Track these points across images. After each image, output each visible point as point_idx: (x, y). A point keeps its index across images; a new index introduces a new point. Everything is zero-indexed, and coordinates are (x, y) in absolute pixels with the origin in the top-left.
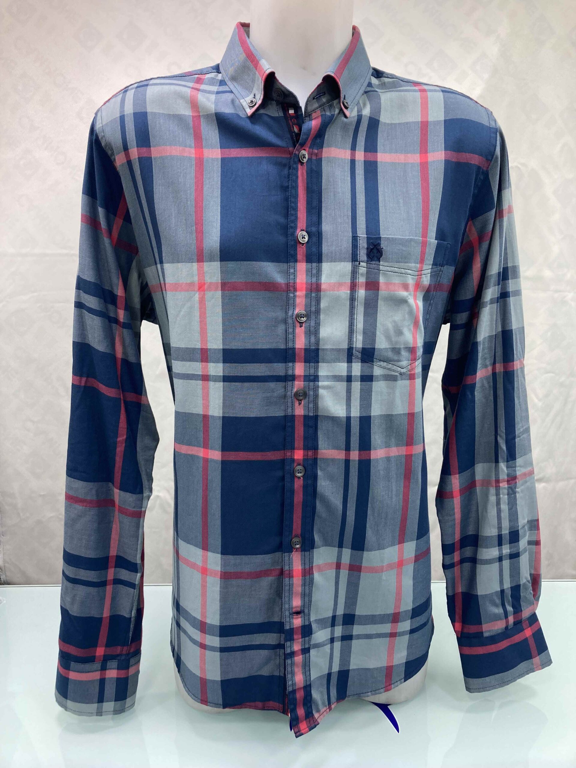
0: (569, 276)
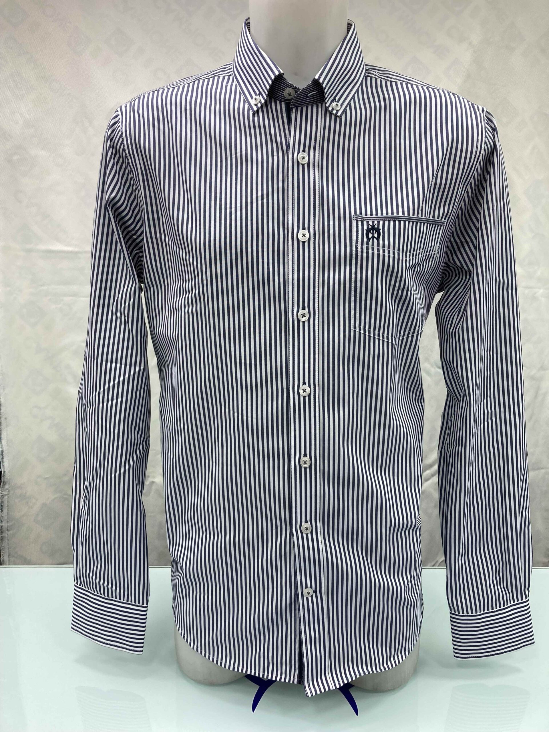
0: (539, 273)
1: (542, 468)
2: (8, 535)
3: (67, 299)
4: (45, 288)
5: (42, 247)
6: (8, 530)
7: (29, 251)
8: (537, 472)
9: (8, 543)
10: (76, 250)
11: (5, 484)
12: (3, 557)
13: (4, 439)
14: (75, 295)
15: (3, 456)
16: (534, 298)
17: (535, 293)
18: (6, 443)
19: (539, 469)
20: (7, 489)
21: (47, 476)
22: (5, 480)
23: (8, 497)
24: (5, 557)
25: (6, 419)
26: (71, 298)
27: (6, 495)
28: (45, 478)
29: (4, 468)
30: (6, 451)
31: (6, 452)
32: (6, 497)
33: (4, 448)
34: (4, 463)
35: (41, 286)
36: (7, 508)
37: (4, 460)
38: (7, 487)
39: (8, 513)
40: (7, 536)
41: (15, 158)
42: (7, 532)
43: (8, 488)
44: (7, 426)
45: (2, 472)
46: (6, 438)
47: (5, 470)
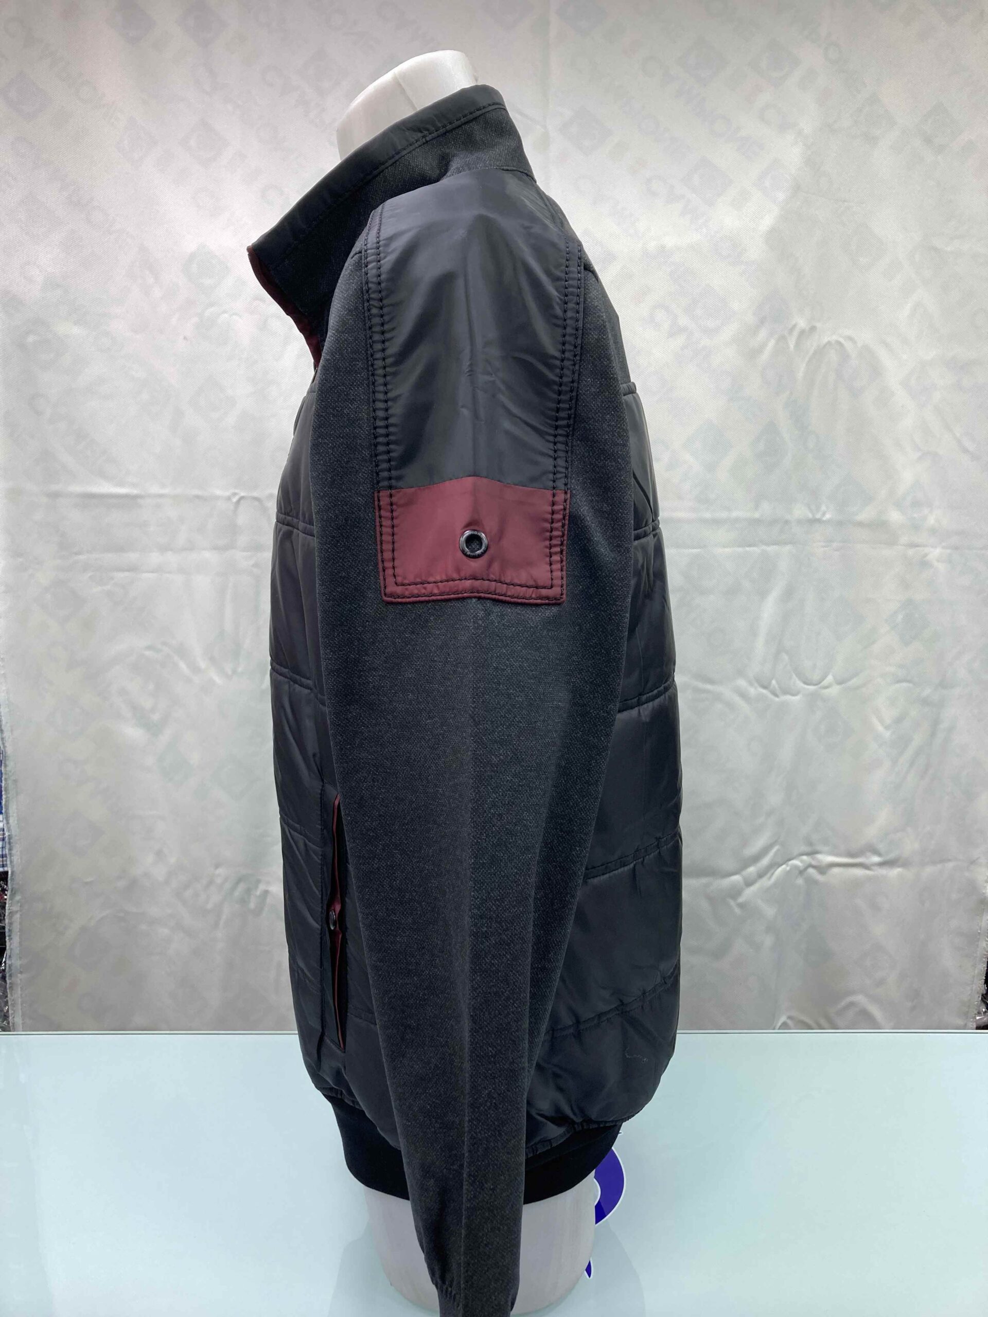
1: (949, 860)
2: (21, 980)
3: (120, 575)
4: (81, 557)
5: (77, 488)
6: (21, 973)
7: (55, 495)
8: (939, 866)
9: (21, 995)
10: (135, 492)
11: (15, 893)
12: (14, 1017)
13: (13, 816)
14: (133, 568)
15: (12, 845)
16: (924, 564)
17: (926, 555)
18: (16, 822)
19: (943, 861)
20: (18, 902)
21: (89, 880)
22: (14, 886)
23: (21, 915)
24: (16, 1018)
25: (15, 781)
26: (127, 574)
27: (17, 912)
28: (87, 883)
29: (12, 867)
30: (16, 836)
31: (17, 838)
32: (18, 916)
33: (13, 833)
34: (12, 858)
35: (76, 554)
36: (19, 933)
37: (14, 852)
38: (18, 898)
39: (20, 943)
40: (19, 982)
41: (31, 339)
42: (19, 975)
43: (20, 899)
44: (17, 794)
45: (10, 873)
46: (15, 815)
47: (15, 869)
